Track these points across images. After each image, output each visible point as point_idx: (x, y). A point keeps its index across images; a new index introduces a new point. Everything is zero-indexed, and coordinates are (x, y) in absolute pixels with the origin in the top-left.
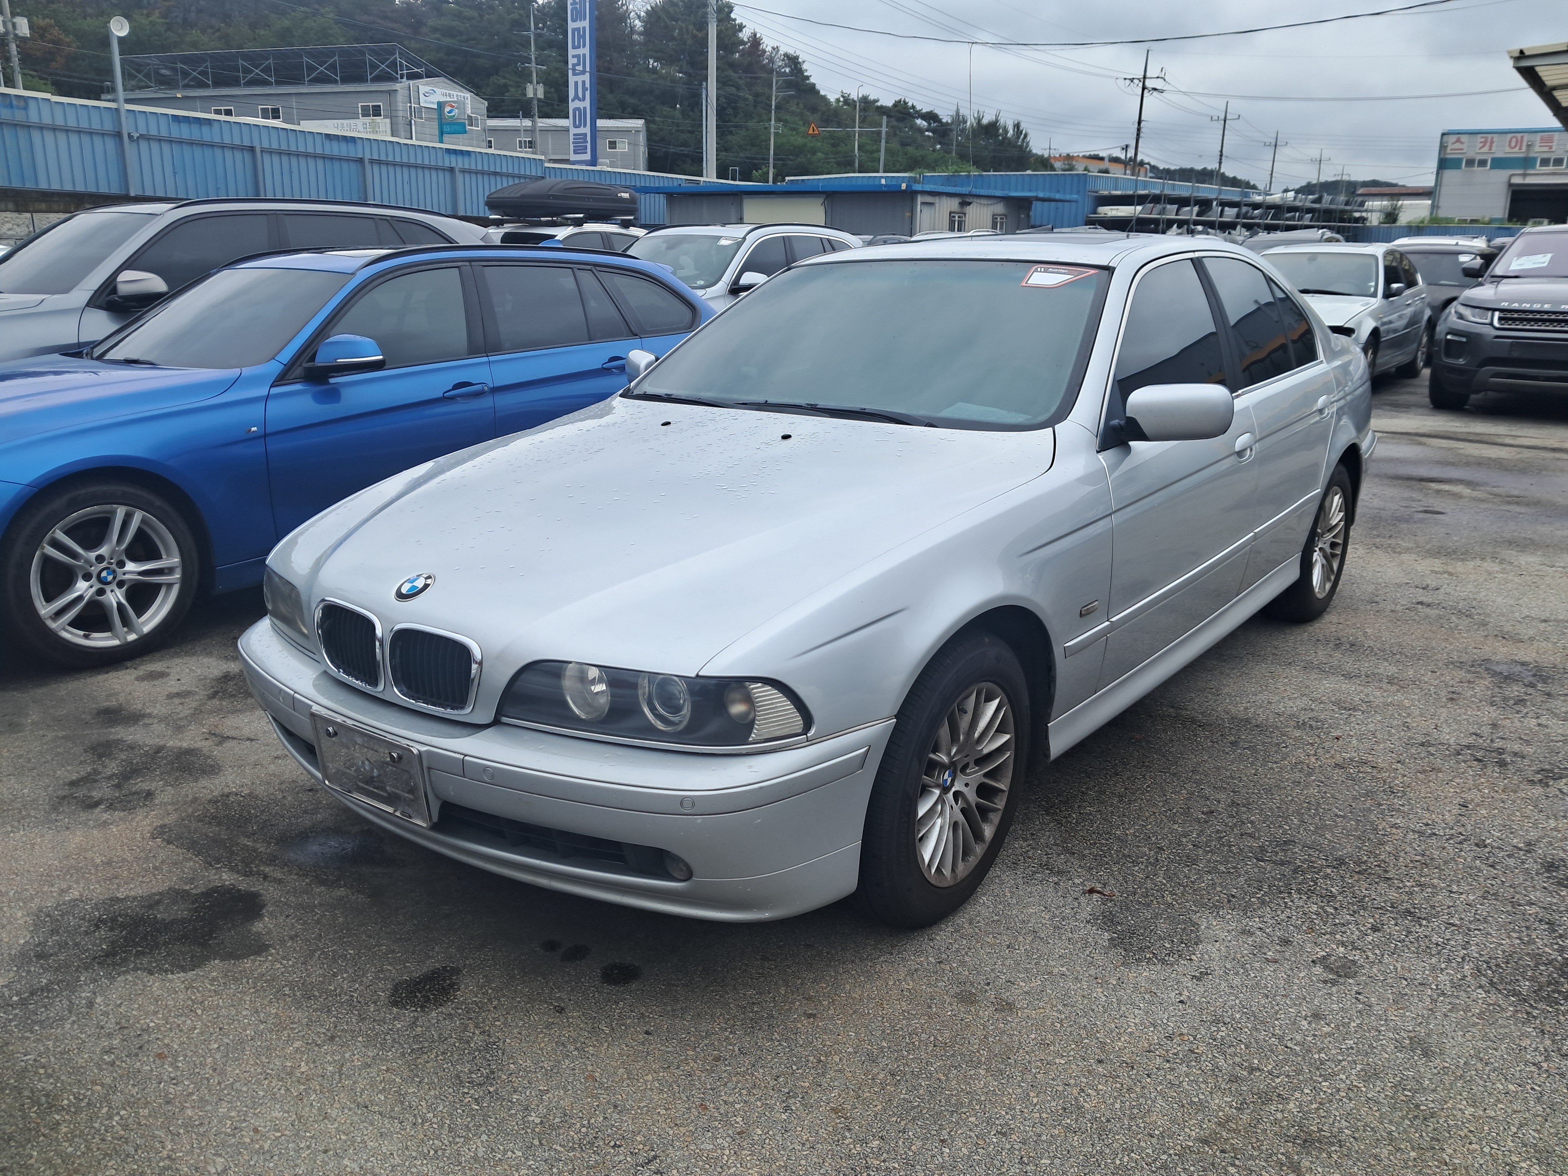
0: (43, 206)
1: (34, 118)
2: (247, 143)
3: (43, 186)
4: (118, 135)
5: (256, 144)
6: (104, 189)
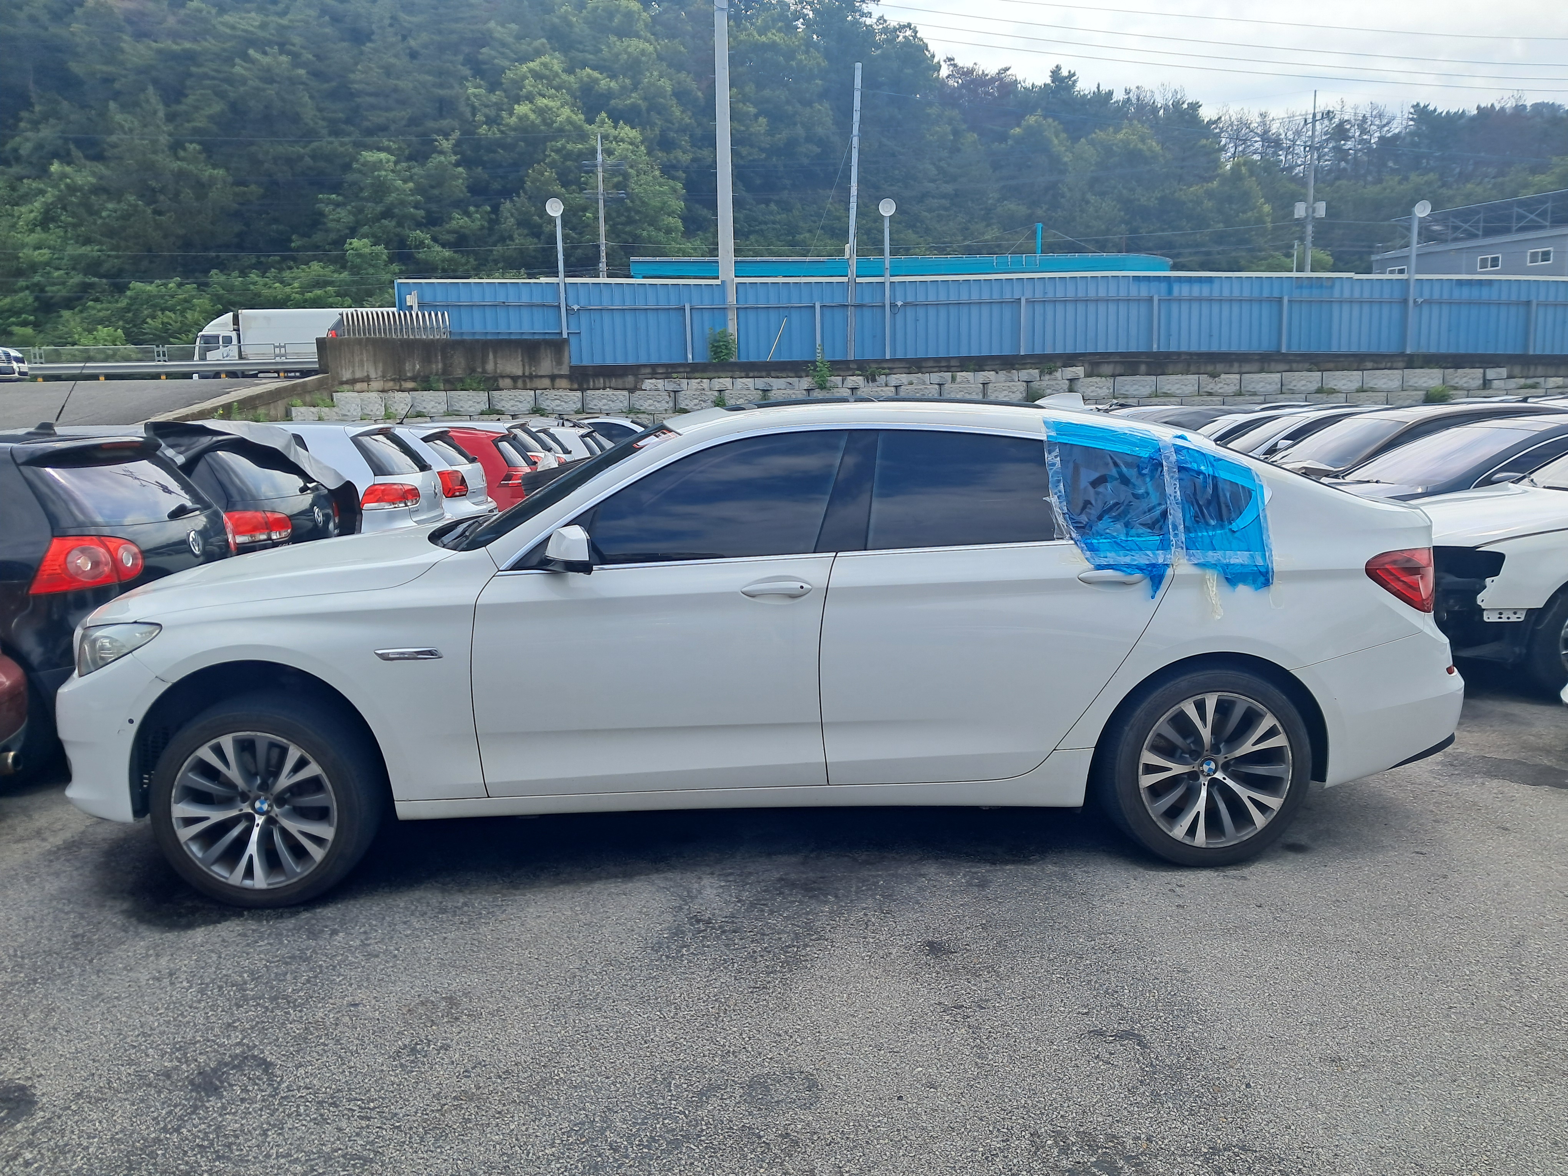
0: (1331, 365)
1: (1336, 294)
2: (1524, 298)
3: (1334, 349)
4: (1405, 301)
5: (1533, 298)
6: (1384, 350)
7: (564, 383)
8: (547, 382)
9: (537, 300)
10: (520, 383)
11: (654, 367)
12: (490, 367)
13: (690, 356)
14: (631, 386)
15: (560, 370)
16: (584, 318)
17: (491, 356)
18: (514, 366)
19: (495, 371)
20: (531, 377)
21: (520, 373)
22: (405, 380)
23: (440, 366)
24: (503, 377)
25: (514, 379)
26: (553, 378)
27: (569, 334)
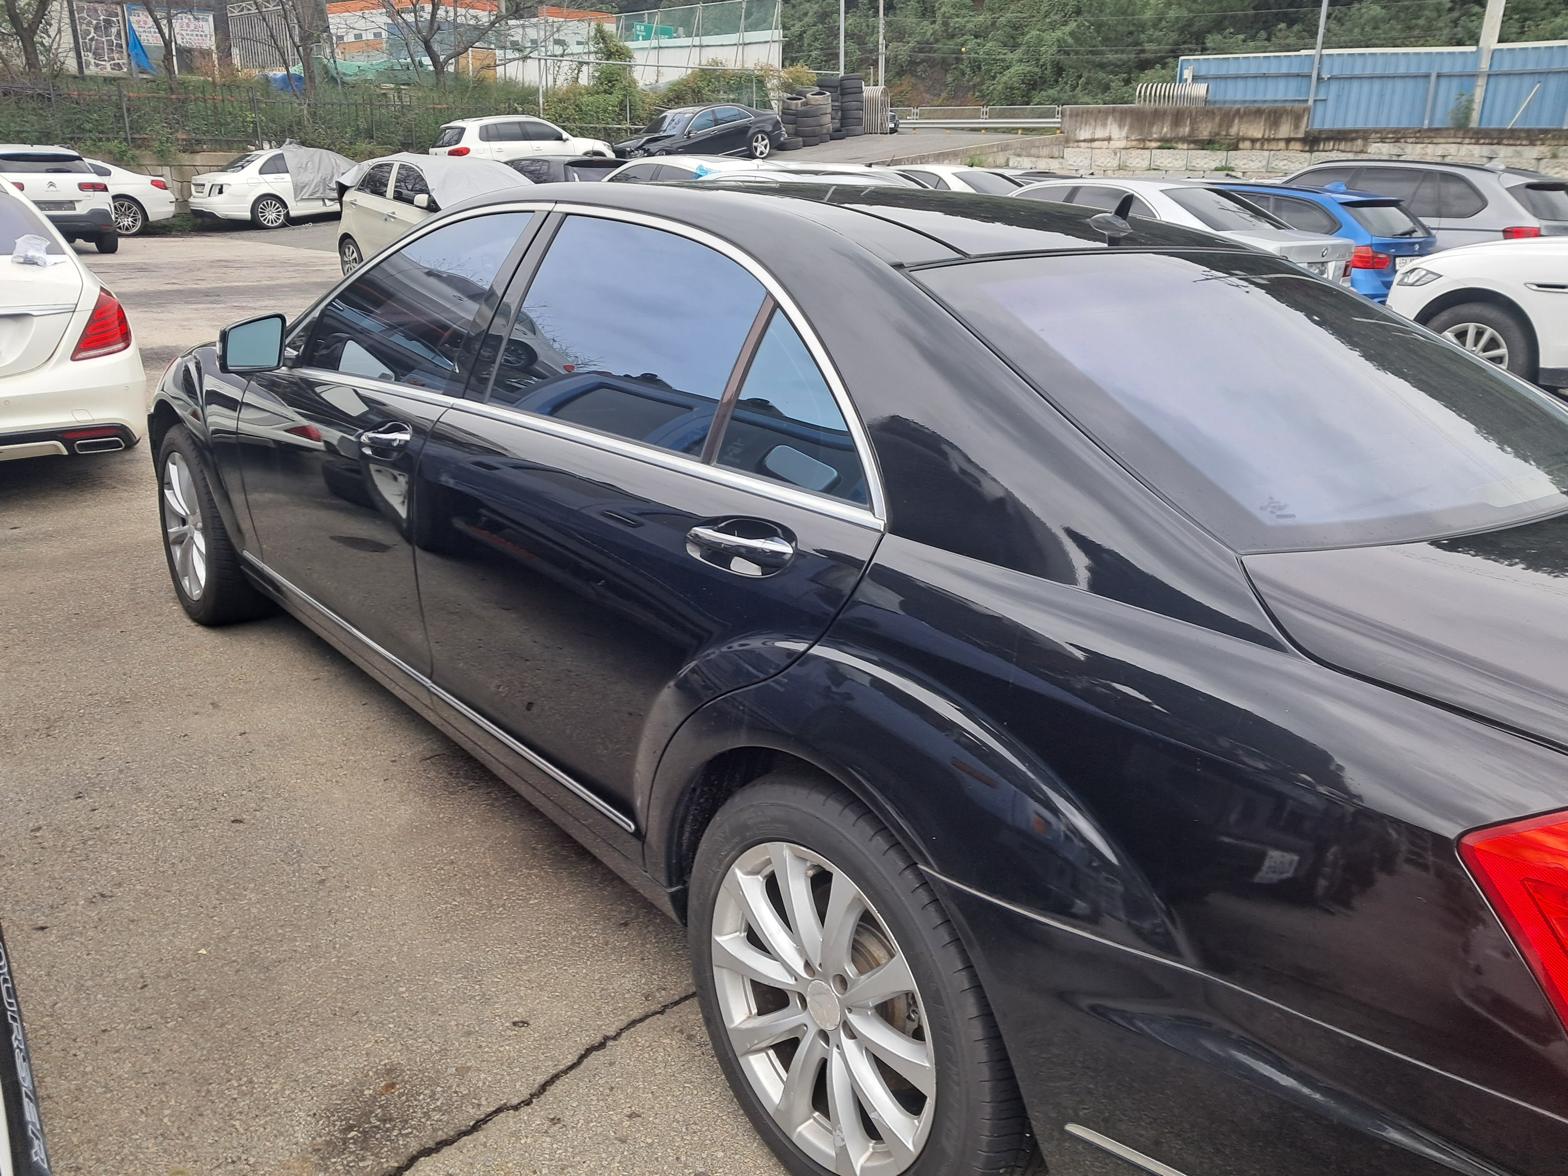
7: (1298, 146)
8: (1282, 145)
9: (1294, 71)
10: (1258, 145)
11: (1382, 132)
12: (1233, 131)
13: (1426, 122)
14: (1359, 149)
15: (1297, 133)
16: (1334, 86)
17: (1236, 121)
18: (1256, 131)
19: (1238, 134)
20: (1269, 140)
21: (1260, 136)
22: (1150, 141)
23: (1187, 129)
24: (1244, 139)
25: (1253, 141)
26: (1288, 141)
27: (1315, 101)
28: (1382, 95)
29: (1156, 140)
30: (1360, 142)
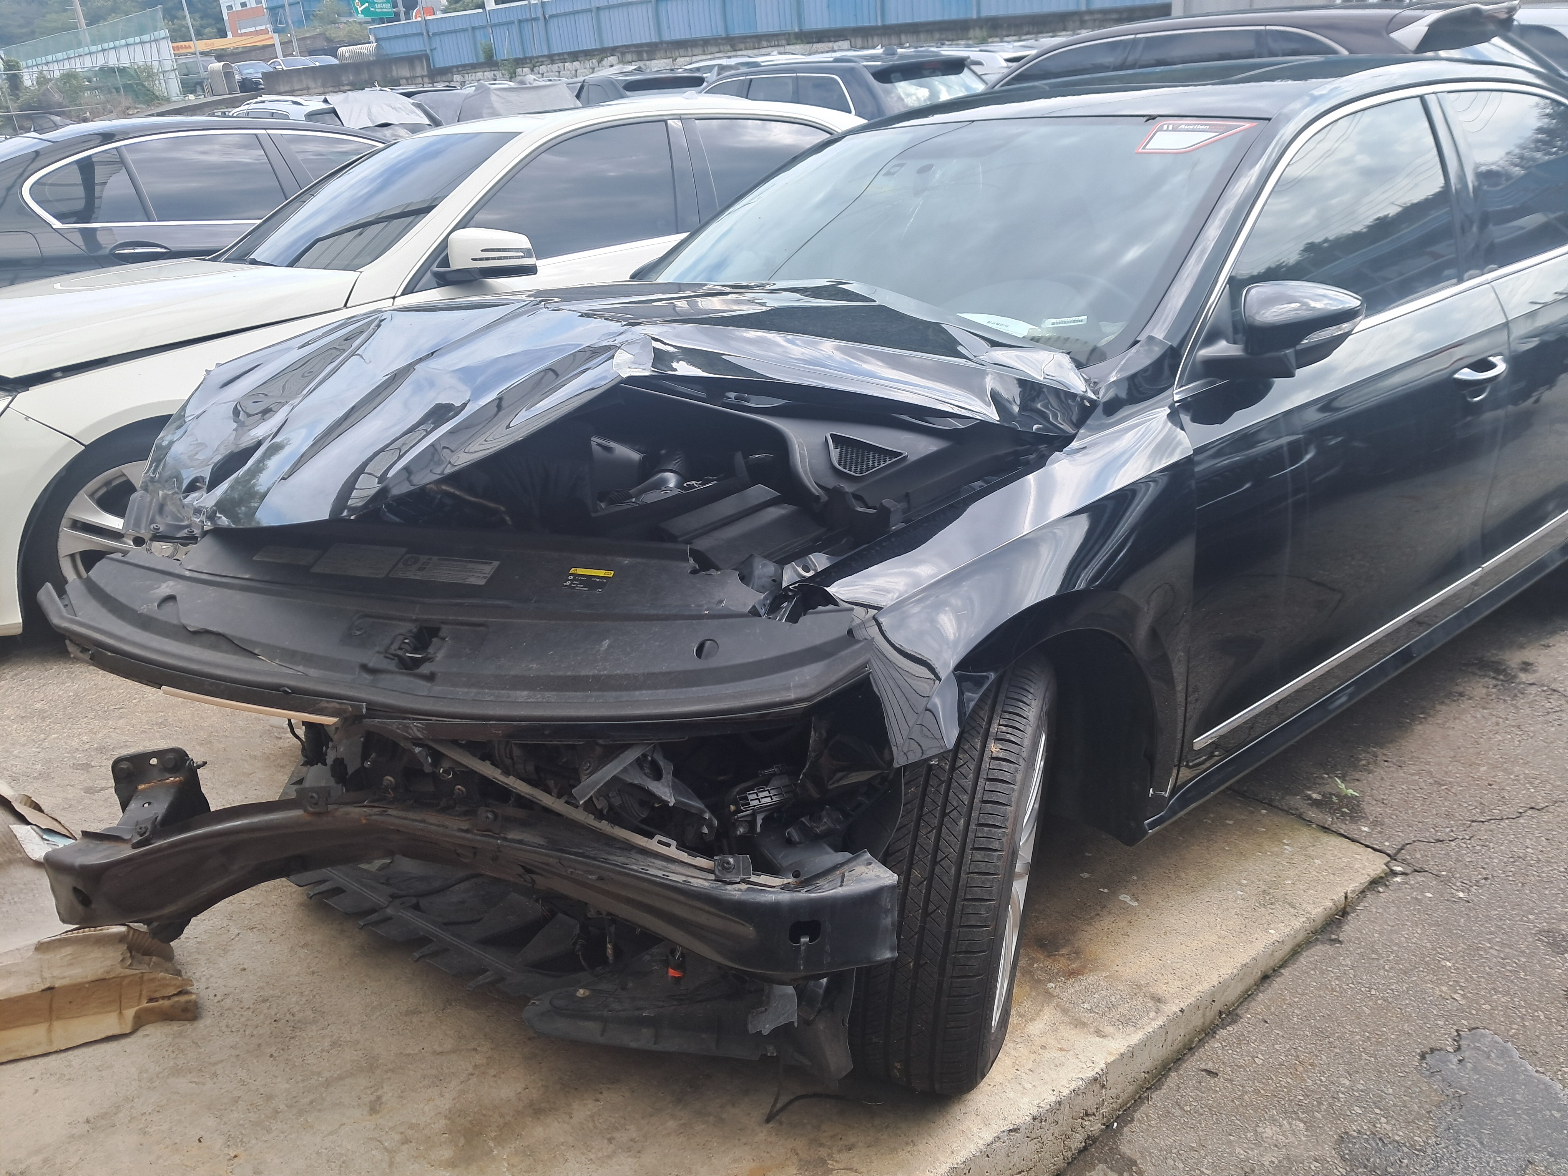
10: (410, 82)
11: (457, 67)
12: (394, 74)
13: (475, 59)
14: (450, 80)
15: (423, 72)
16: (437, 38)
17: (394, 67)
18: (405, 72)
19: (397, 75)
20: (415, 77)
21: (409, 76)
22: (343, 85)
23: (367, 76)
24: (402, 78)
25: (407, 79)
26: (422, 77)
27: (431, 50)
28: (457, 44)
29: (347, 85)
30: (450, 75)
